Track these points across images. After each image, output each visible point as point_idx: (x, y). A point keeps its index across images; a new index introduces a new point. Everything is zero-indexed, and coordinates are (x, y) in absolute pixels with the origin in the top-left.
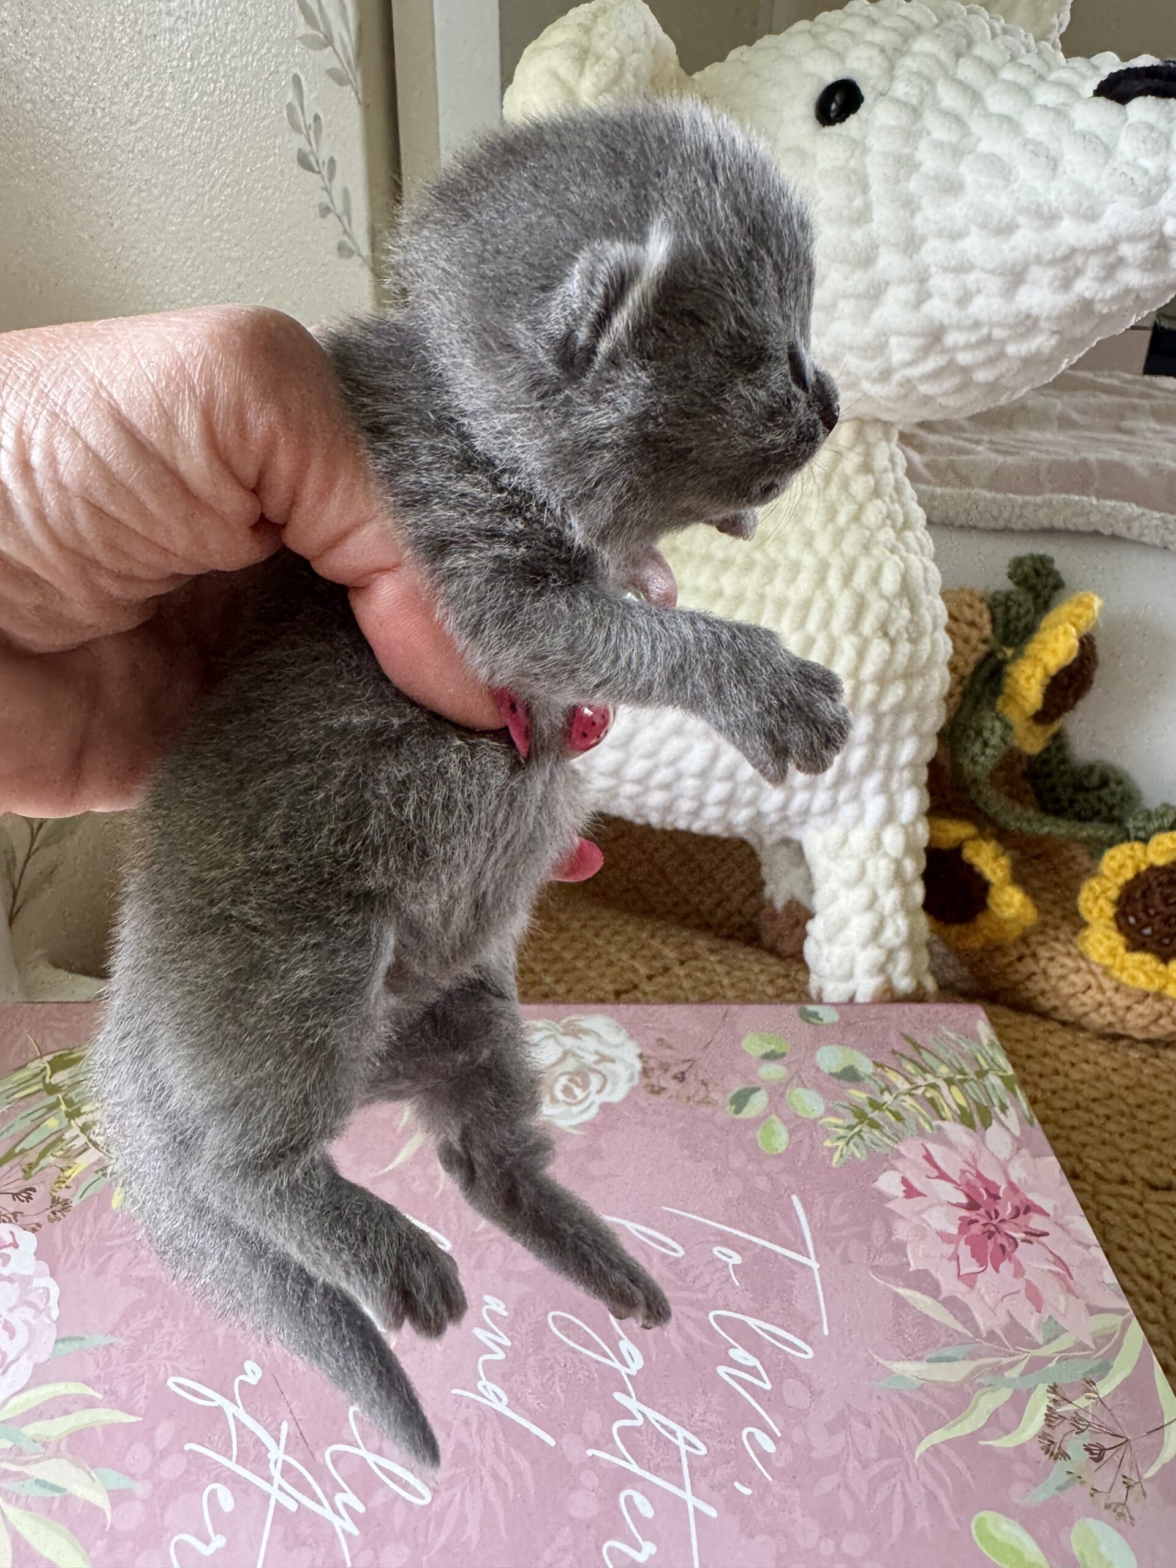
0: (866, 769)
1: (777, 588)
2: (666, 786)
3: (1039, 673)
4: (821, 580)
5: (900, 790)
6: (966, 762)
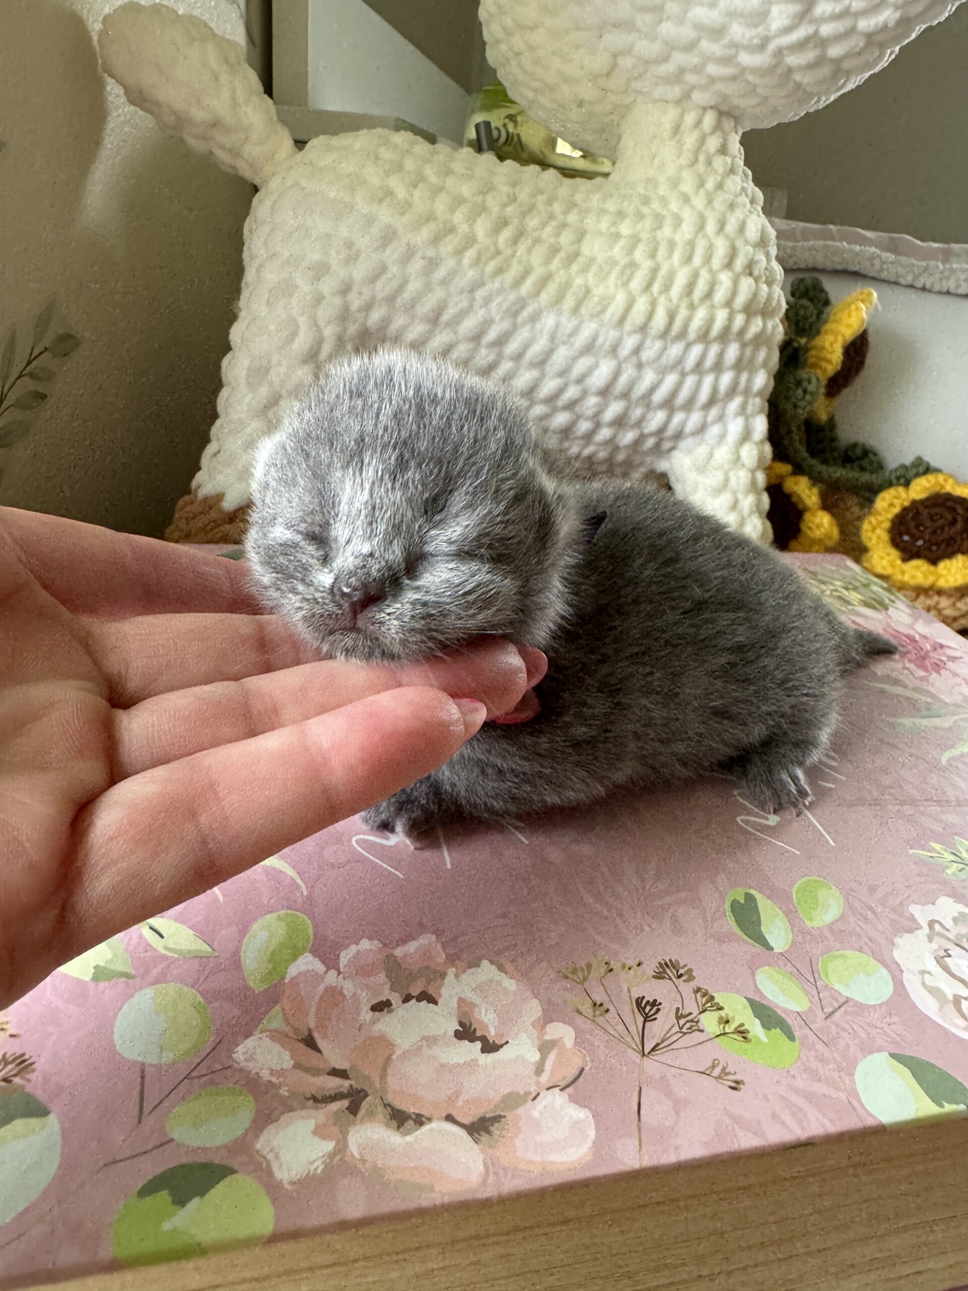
0: (732, 392)
1: (666, 231)
2: (571, 406)
3: (840, 339)
4: (701, 227)
5: (752, 415)
6: (788, 406)
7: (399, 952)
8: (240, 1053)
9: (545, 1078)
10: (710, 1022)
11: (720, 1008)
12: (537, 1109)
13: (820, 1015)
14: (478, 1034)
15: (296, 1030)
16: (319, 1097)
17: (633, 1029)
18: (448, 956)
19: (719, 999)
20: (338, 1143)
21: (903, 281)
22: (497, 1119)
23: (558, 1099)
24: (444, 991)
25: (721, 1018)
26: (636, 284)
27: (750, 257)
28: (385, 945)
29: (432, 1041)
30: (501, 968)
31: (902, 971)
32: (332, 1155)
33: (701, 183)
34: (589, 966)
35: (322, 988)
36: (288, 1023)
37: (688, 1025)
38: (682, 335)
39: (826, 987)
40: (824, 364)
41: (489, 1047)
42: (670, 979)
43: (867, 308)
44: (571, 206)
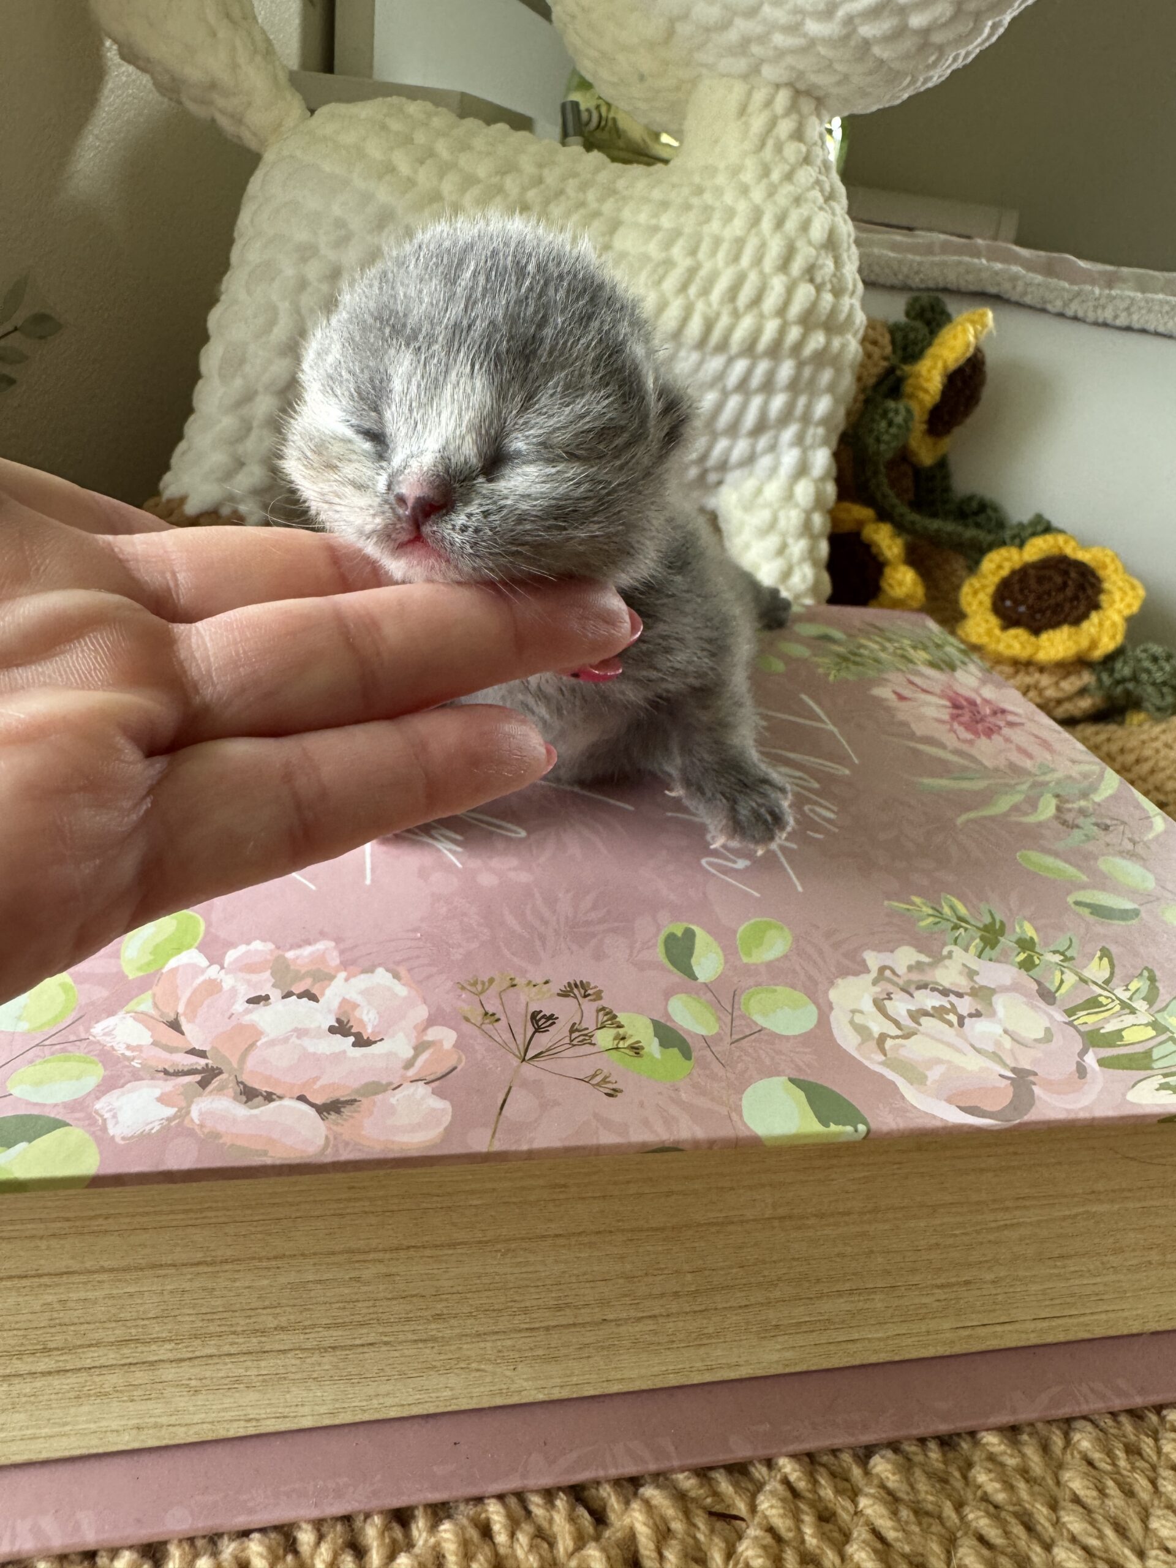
0: (786, 418)
3: (941, 366)
4: (755, 222)
5: (812, 447)
6: (870, 440)
7: (290, 955)
8: (98, 1029)
9: (411, 1073)
10: (604, 1038)
11: (620, 1026)
12: (395, 1098)
13: (728, 1040)
14: (353, 1030)
15: (162, 1015)
16: (171, 1071)
17: (520, 1039)
18: (342, 963)
19: (622, 1018)
20: (180, 1110)
21: (1049, 307)
22: (352, 1102)
23: (421, 1090)
24: (329, 992)
25: (618, 1034)
26: (670, 284)
27: (811, 260)
28: (278, 948)
29: (301, 1033)
30: (396, 976)
31: (831, 1008)
32: (169, 1119)
33: (766, 172)
34: (491, 981)
35: (200, 979)
36: (155, 1005)
37: (581, 1038)
38: (723, 346)
39: (743, 1017)
40: (921, 395)
41: (361, 1042)
42: (575, 997)
43: (975, 330)
44: (610, 191)
